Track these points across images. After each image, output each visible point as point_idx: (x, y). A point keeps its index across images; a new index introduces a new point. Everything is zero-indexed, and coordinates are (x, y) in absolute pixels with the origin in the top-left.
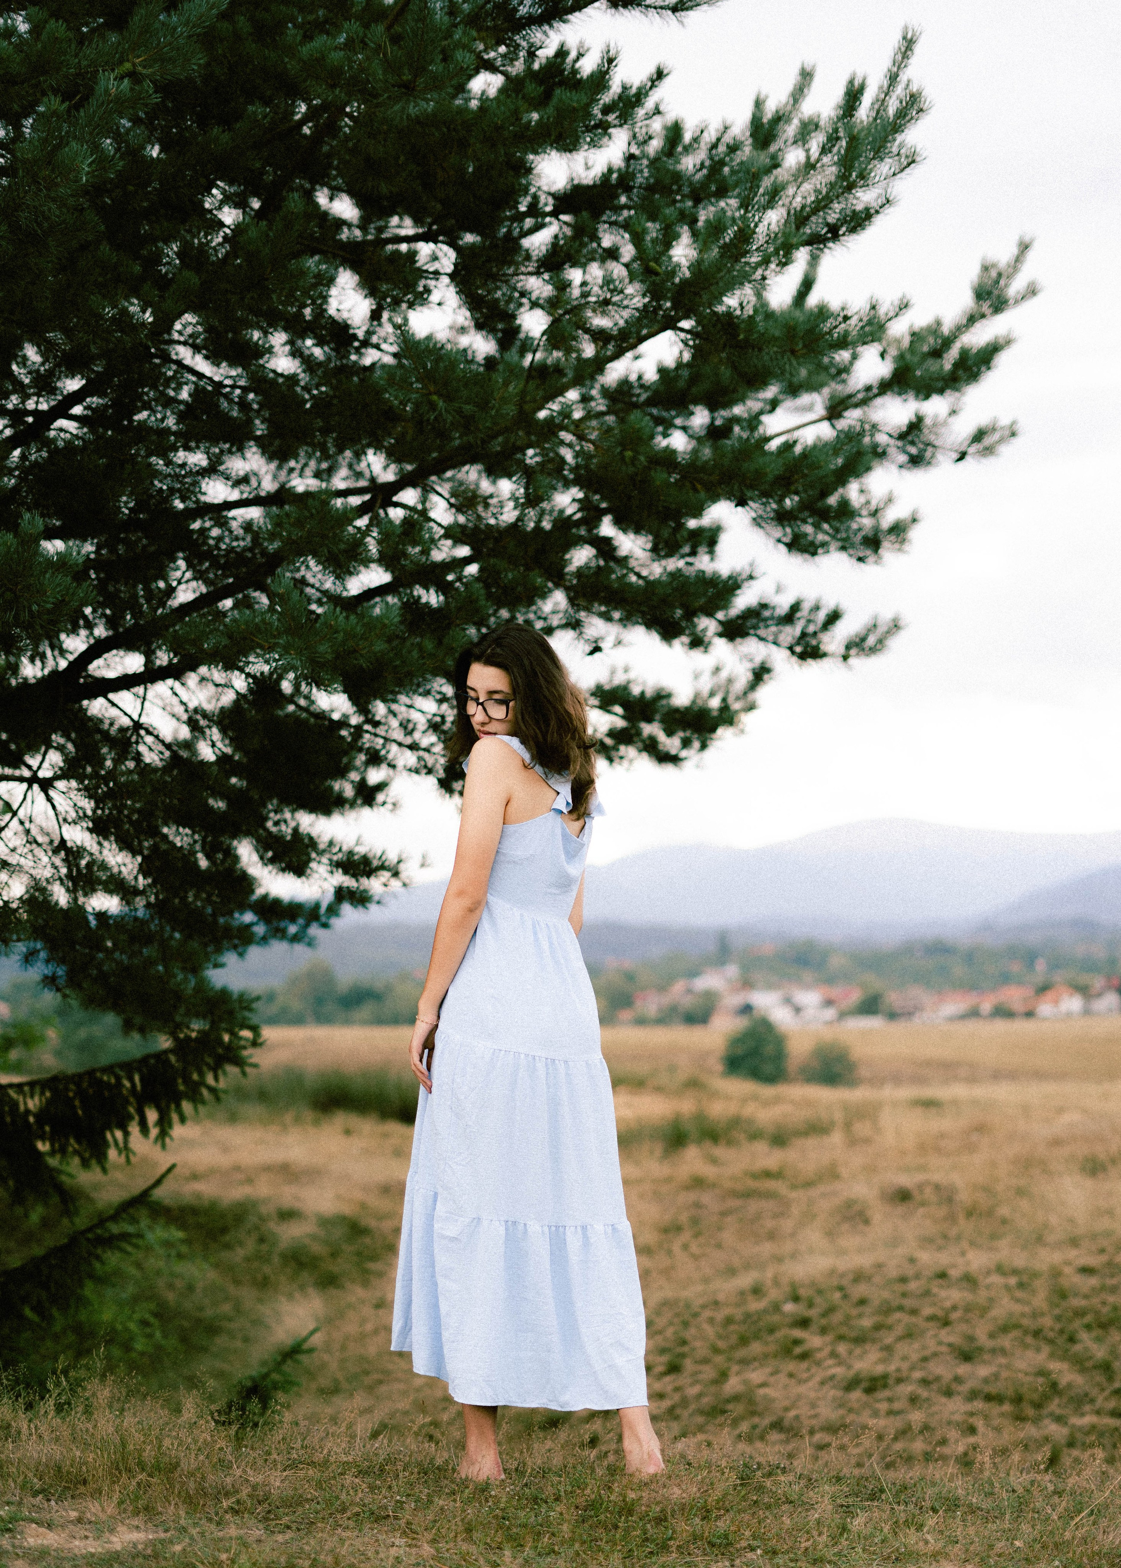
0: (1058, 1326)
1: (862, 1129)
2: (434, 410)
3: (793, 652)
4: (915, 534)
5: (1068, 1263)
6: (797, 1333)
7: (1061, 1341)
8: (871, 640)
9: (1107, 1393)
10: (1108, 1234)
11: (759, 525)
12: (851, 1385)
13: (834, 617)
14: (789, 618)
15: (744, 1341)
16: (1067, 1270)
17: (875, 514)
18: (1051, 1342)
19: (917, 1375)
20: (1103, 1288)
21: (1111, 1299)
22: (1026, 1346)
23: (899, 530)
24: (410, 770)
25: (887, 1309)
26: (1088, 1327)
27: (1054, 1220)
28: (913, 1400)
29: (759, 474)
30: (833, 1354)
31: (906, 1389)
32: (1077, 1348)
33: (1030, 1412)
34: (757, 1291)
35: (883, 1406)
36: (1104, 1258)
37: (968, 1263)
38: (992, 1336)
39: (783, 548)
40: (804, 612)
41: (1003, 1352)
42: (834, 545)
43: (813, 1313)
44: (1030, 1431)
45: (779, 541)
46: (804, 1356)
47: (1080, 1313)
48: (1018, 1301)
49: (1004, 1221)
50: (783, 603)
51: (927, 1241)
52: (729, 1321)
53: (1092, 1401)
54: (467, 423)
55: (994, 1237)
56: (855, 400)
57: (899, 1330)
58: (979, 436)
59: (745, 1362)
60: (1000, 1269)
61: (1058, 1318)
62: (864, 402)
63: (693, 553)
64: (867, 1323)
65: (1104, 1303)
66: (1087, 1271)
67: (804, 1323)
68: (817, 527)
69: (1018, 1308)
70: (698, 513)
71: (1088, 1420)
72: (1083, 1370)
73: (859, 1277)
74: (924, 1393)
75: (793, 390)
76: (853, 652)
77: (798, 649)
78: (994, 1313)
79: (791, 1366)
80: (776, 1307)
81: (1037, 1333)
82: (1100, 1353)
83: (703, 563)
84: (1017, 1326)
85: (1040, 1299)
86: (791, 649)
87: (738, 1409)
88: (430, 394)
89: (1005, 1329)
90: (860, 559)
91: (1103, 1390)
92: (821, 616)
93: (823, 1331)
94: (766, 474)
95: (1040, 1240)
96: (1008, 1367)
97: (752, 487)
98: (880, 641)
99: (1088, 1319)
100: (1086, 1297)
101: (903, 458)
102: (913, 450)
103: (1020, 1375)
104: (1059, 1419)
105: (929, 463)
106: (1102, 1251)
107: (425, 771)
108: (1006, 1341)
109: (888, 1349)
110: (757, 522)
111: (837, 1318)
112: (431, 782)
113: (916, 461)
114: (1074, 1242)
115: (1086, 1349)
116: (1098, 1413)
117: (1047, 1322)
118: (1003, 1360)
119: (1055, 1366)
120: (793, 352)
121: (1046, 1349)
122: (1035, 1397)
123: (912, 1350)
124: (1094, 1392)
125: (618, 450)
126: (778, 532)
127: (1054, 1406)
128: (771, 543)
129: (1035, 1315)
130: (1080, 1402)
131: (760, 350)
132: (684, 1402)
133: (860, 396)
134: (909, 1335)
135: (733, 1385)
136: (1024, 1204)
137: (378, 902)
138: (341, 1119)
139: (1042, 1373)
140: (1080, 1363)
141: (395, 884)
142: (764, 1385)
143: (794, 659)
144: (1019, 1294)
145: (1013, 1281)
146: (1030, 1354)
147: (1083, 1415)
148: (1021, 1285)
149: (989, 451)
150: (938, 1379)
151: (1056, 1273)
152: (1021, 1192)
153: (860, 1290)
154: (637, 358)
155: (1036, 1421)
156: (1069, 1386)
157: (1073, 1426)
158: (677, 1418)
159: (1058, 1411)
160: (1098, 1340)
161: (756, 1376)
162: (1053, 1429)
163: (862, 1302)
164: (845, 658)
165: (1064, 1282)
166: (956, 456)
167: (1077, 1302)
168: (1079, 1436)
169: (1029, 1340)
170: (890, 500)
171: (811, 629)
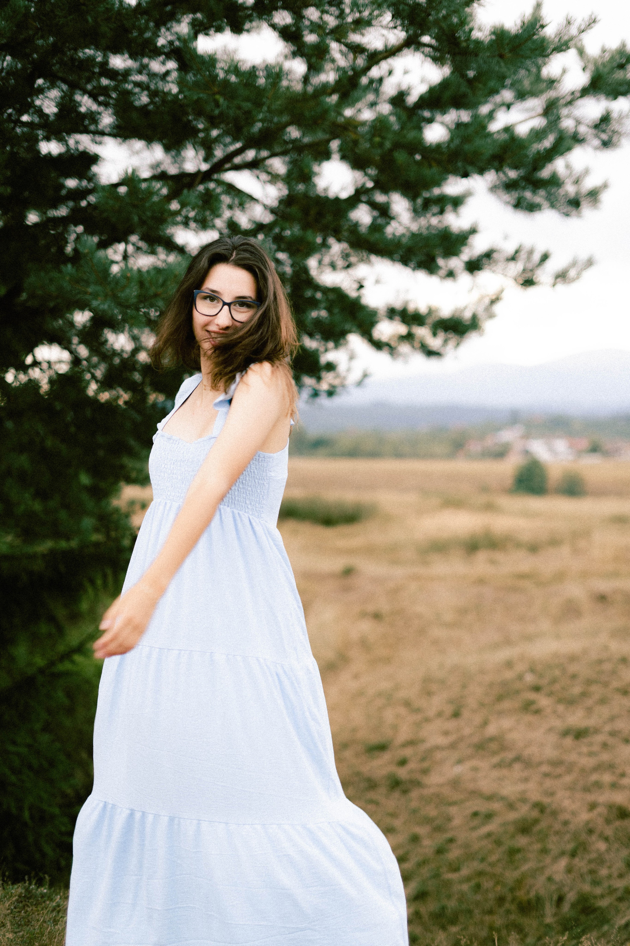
3: (518, 282)
6: (532, 696)
8: (572, 273)
12: (565, 733)
13: (545, 257)
14: (513, 258)
15: (500, 698)
17: (577, 182)
19: (608, 728)
23: (594, 194)
25: (589, 682)
28: (605, 746)
29: (477, 154)
30: (555, 712)
31: (599, 738)
34: (509, 664)
35: (585, 749)
39: (511, 208)
40: (523, 255)
42: (545, 204)
43: (544, 682)
45: (508, 202)
46: (537, 712)
50: (509, 248)
51: (615, 634)
52: (491, 685)
56: (564, 102)
57: (597, 697)
59: (500, 713)
62: (571, 103)
63: (442, 213)
64: (577, 690)
67: (537, 689)
68: (534, 192)
70: (438, 183)
73: (573, 658)
74: (611, 741)
75: (521, 96)
76: (559, 281)
77: (521, 280)
79: (528, 718)
80: (520, 677)
83: (450, 220)
86: (516, 280)
87: (494, 746)
88: (214, 94)
90: (567, 215)
92: (537, 257)
93: (550, 694)
94: (482, 154)
97: (472, 163)
98: (579, 273)
101: (596, 142)
102: (604, 137)
105: (616, 146)
109: (589, 710)
110: (493, 189)
111: (557, 687)
113: (606, 144)
120: (501, 56)
123: (605, 711)
126: (506, 197)
128: (503, 205)
131: (476, 55)
132: (461, 739)
133: (569, 98)
134: (603, 701)
135: (492, 730)
142: (510, 730)
143: (520, 287)
150: (619, 732)
153: (573, 668)
161: (506, 723)
163: (574, 677)
164: (554, 285)
170: (587, 172)
171: (530, 266)
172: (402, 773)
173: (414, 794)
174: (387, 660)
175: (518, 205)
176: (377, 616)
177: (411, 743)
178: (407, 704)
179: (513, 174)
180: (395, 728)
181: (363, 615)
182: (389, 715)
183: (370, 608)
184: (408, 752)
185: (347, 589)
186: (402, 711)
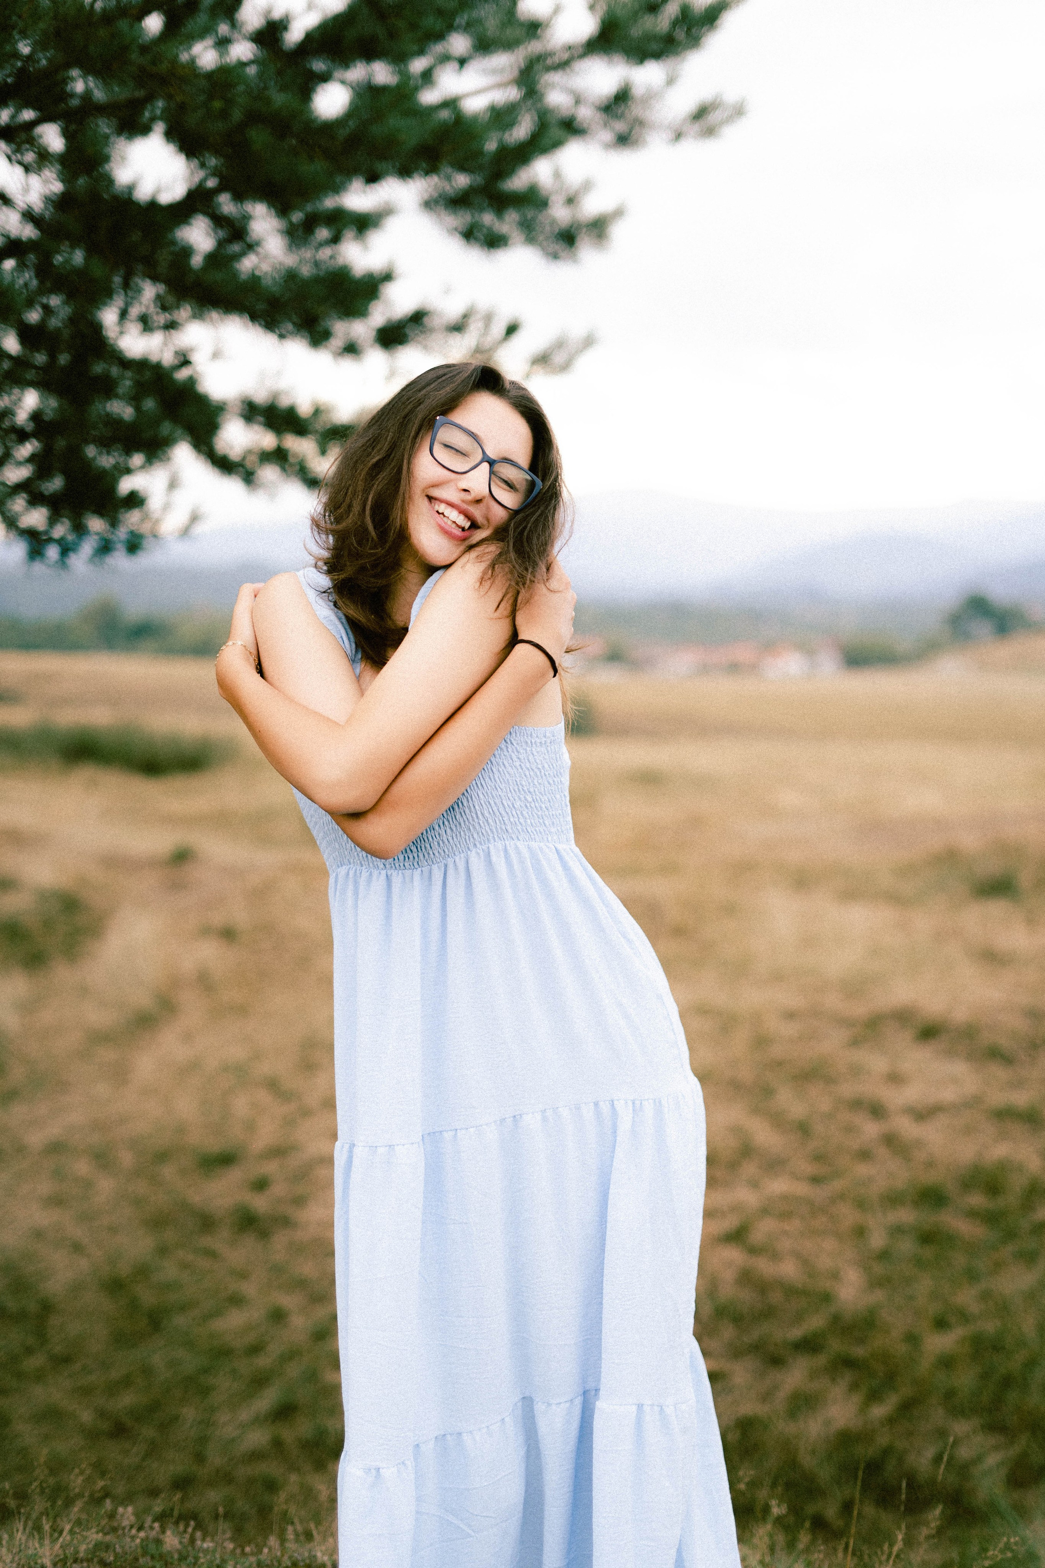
8: (559, 358)
11: (431, 211)
13: (513, 328)
14: (459, 328)
17: (571, 201)
23: (599, 226)
29: (391, 142)
39: (457, 239)
40: (478, 320)
45: (454, 229)
56: (553, 61)
58: (700, 114)
62: (565, 64)
68: (497, 214)
75: (484, 46)
83: (350, 254)
90: (555, 256)
92: (498, 329)
98: (569, 360)
101: (607, 136)
102: (619, 127)
104: (753, 1184)
105: (638, 144)
110: (429, 205)
113: (622, 140)
115: (784, 1105)
126: (452, 219)
127: (748, 1168)
128: (443, 232)
133: (563, 56)
149: (711, 132)
157: (767, 1192)
162: (746, 1194)
166: (671, 135)
170: (587, 186)
171: (489, 340)
172: (260, 1204)
173: (280, 1240)
174: (241, 1011)
175: (469, 235)
176: (228, 934)
177: (278, 1152)
178: (273, 1085)
179: (462, 180)
180: (250, 1126)
181: (206, 931)
182: (241, 1105)
183: (218, 919)
184: (270, 1168)
185: (177, 886)
186: (263, 1096)
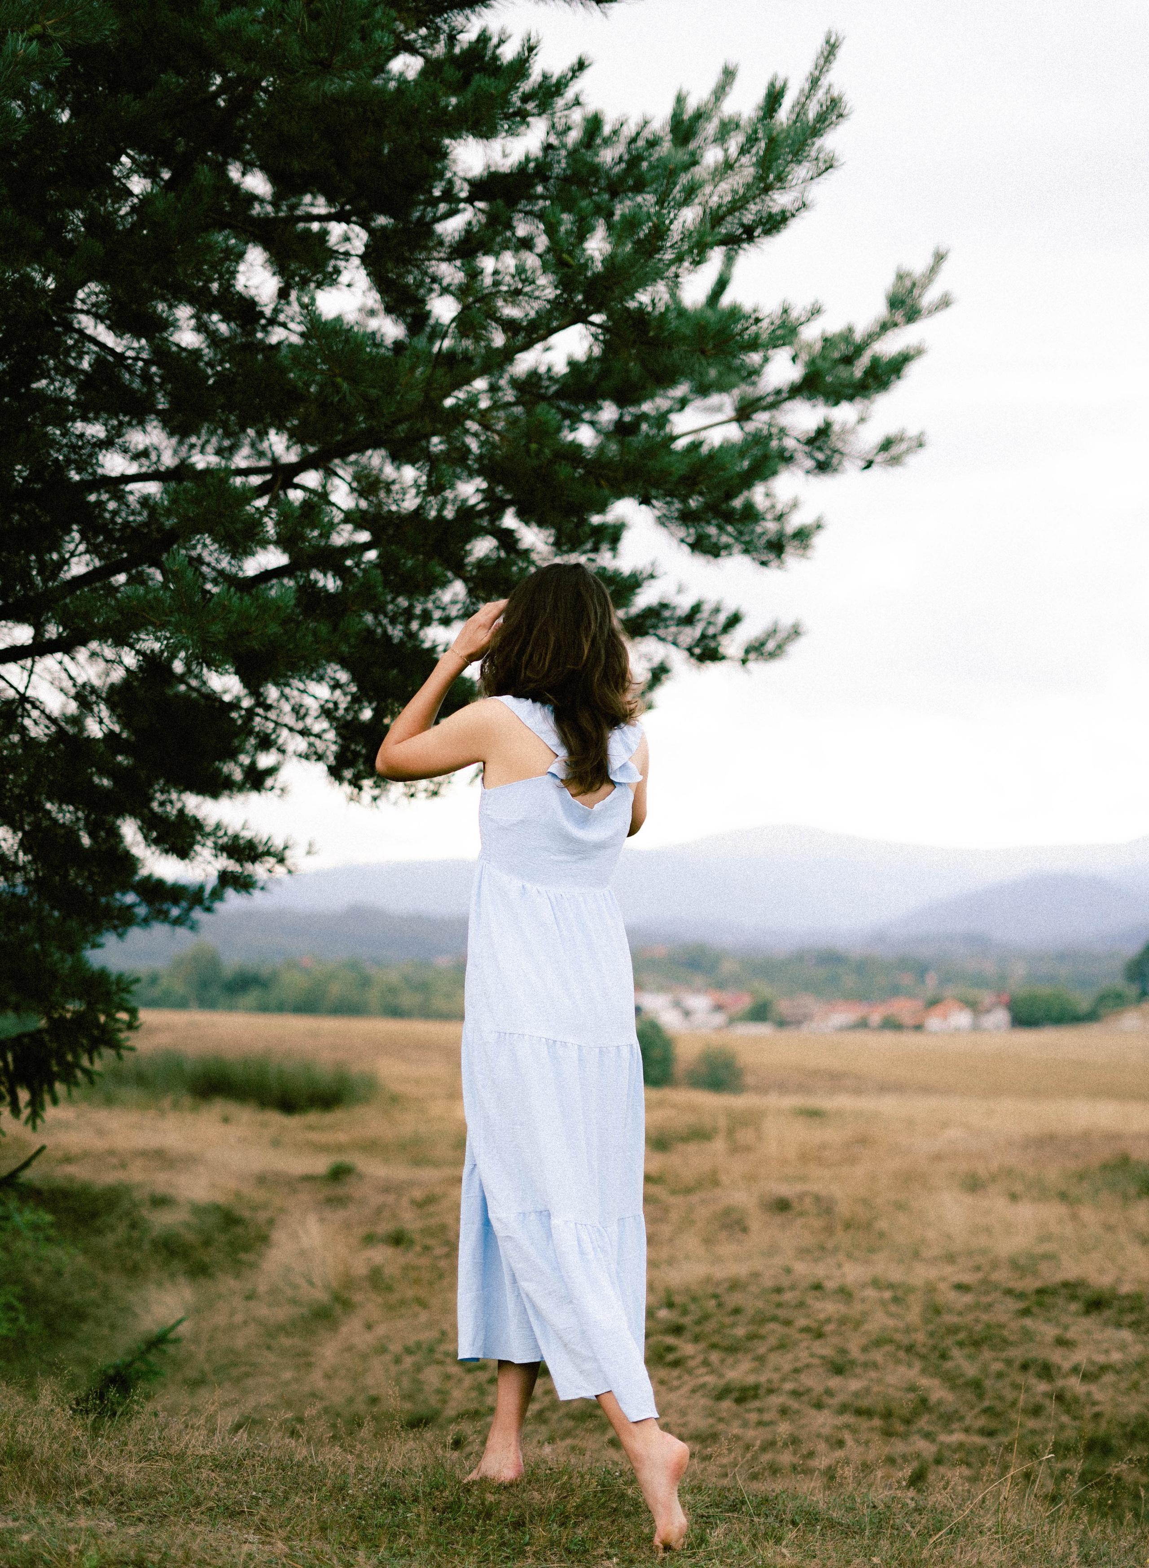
0: (931, 1342)
1: (745, 1136)
2: (338, 392)
3: (692, 654)
4: (818, 540)
5: (943, 1279)
6: (670, 1340)
7: (934, 1357)
8: (771, 646)
9: (977, 1410)
10: (984, 1252)
11: (663, 524)
12: (722, 1394)
13: (734, 620)
14: (689, 619)
16: (943, 1286)
17: (780, 518)
18: (923, 1357)
19: (789, 1386)
20: (977, 1306)
21: (985, 1317)
22: (898, 1362)
23: (802, 536)
24: (300, 756)
25: (761, 1319)
26: (961, 1344)
27: (931, 1234)
28: (784, 1411)
29: (665, 473)
30: (706, 1363)
31: (775, 1400)
32: (949, 1365)
33: (900, 1428)
35: (753, 1417)
36: (980, 1275)
37: (844, 1275)
38: (865, 1349)
39: (686, 549)
40: (705, 614)
41: (875, 1366)
42: (737, 548)
43: (686, 1320)
44: (899, 1447)
45: (682, 541)
46: (676, 1364)
47: (953, 1330)
48: (890, 1315)
49: (881, 1235)
50: (684, 604)
51: (803, 1252)
53: (962, 1418)
54: (372, 408)
55: (872, 1250)
56: (764, 403)
57: (772, 1341)
58: (887, 445)
60: (876, 1283)
61: (931, 1334)
62: (773, 406)
63: (596, 549)
64: (740, 1332)
65: (977, 1321)
66: (961, 1288)
67: (677, 1330)
68: (721, 528)
69: (891, 1322)
70: (602, 509)
71: (957, 1437)
72: (953, 1387)
73: (735, 1285)
74: (794, 1405)
76: (752, 656)
77: (697, 651)
78: (867, 1327)
79: (663, 1372)
81: (910, 1349)
82: (971, 1370)
83: (605, 559)
84: (891, 1341)
85: (914, 1315)
86: (690, 650)
88: (335, 376)
89: (878, 1343)
90: (764, 563)
91: (972, 1408)
92: (722, 618)
93: (696, 1339)
94: (670, 474)
95: (916, 1255)
96: (880, 1381)
97: (657, 485)
98: (780, 647)
99: (962, 1336)
100: (960, 1314)
101: (810, 464)
102: (820, 456)
103: (891, 1391)
104: (928, 1436)
105: (835, 470)
106: (978, 1268)
107: (315, 757)
108: (877, 1355)
109: (761, 1359)
110: (662, 521)
111: (710, 1326)
112: (321, 769)
113: (823, 467)
114: (951, 1258)
115: (958, 1367)
116: (967, 1430)
117: (920, 1337)
118: (873, 1374)
119: (925, 1382)
120: (703, 352)
121: (918, 1365)
122: (906, 1412)
123: (785, 1360)
124: (963, 1410)
125: (523, 442)
126: (682, 532)
127: (923, 1422)
128: (674, 543)
129: (908, 1330)
130: (948, 1419)
131: (670, 348)
133: (770, 399)
134: (782, 1346)
136: (903, 1218)
137: (262, 889)
138: (219, 1107)
139: (912, 1389)
140: (951, 1380)
141: (280, 870)
143: (693, 661)
144: (893, 1308)
145: (888, 1295)
146: (902, 1369)
147: (951, 1432)
148: (896, 1300)
149: (895, 461)
150: (808, 1391)
151: (930, 1289)
152: (900, 1206)
153: (734, 1300)
154: (548, 349)
155: (905, 1436)
156: (940, 1402)
157: (942, 1444)
158: (545, 1421)
159: (928, 1428)
160: (969, 1357)
162: (921, 1445)
163: (737, 1311)
164: (744, 661)
165: (940, 1299)
166: (863, 464)
167: (950, 1319)
168: (947, 1454)
169: (902, 1354)
170: (795, 505)
171: (711, 631)
175: (696, 545)
176: (398, 1240)
180: (443, 1394)
181: (369, 1240)
182: (432, 1376)
183: (384, 1228)
185: (336, 1202)
